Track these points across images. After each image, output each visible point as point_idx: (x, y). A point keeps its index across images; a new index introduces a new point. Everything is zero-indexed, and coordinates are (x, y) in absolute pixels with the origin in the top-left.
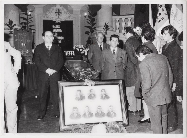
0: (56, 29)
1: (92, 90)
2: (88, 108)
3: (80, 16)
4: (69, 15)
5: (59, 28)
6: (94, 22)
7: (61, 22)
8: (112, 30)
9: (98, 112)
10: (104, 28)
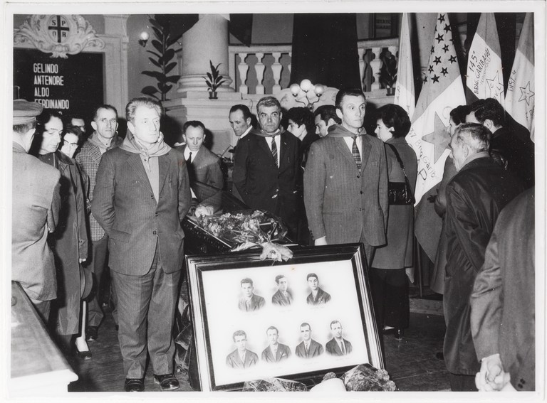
0: (46, 76)
1: (280, 277)
2: (274, 331)
3: (127, 39)
4: (92, 35)
5: (54, 74)
6: (170, 62)
7: (67, 57)
8: (228, 87)
9: (302, 344)
10: (208, 79)
